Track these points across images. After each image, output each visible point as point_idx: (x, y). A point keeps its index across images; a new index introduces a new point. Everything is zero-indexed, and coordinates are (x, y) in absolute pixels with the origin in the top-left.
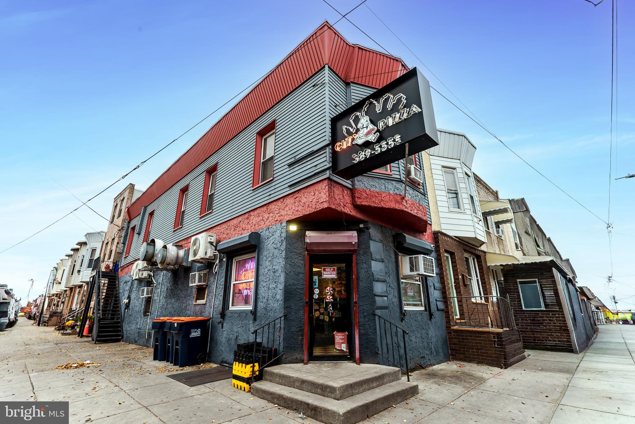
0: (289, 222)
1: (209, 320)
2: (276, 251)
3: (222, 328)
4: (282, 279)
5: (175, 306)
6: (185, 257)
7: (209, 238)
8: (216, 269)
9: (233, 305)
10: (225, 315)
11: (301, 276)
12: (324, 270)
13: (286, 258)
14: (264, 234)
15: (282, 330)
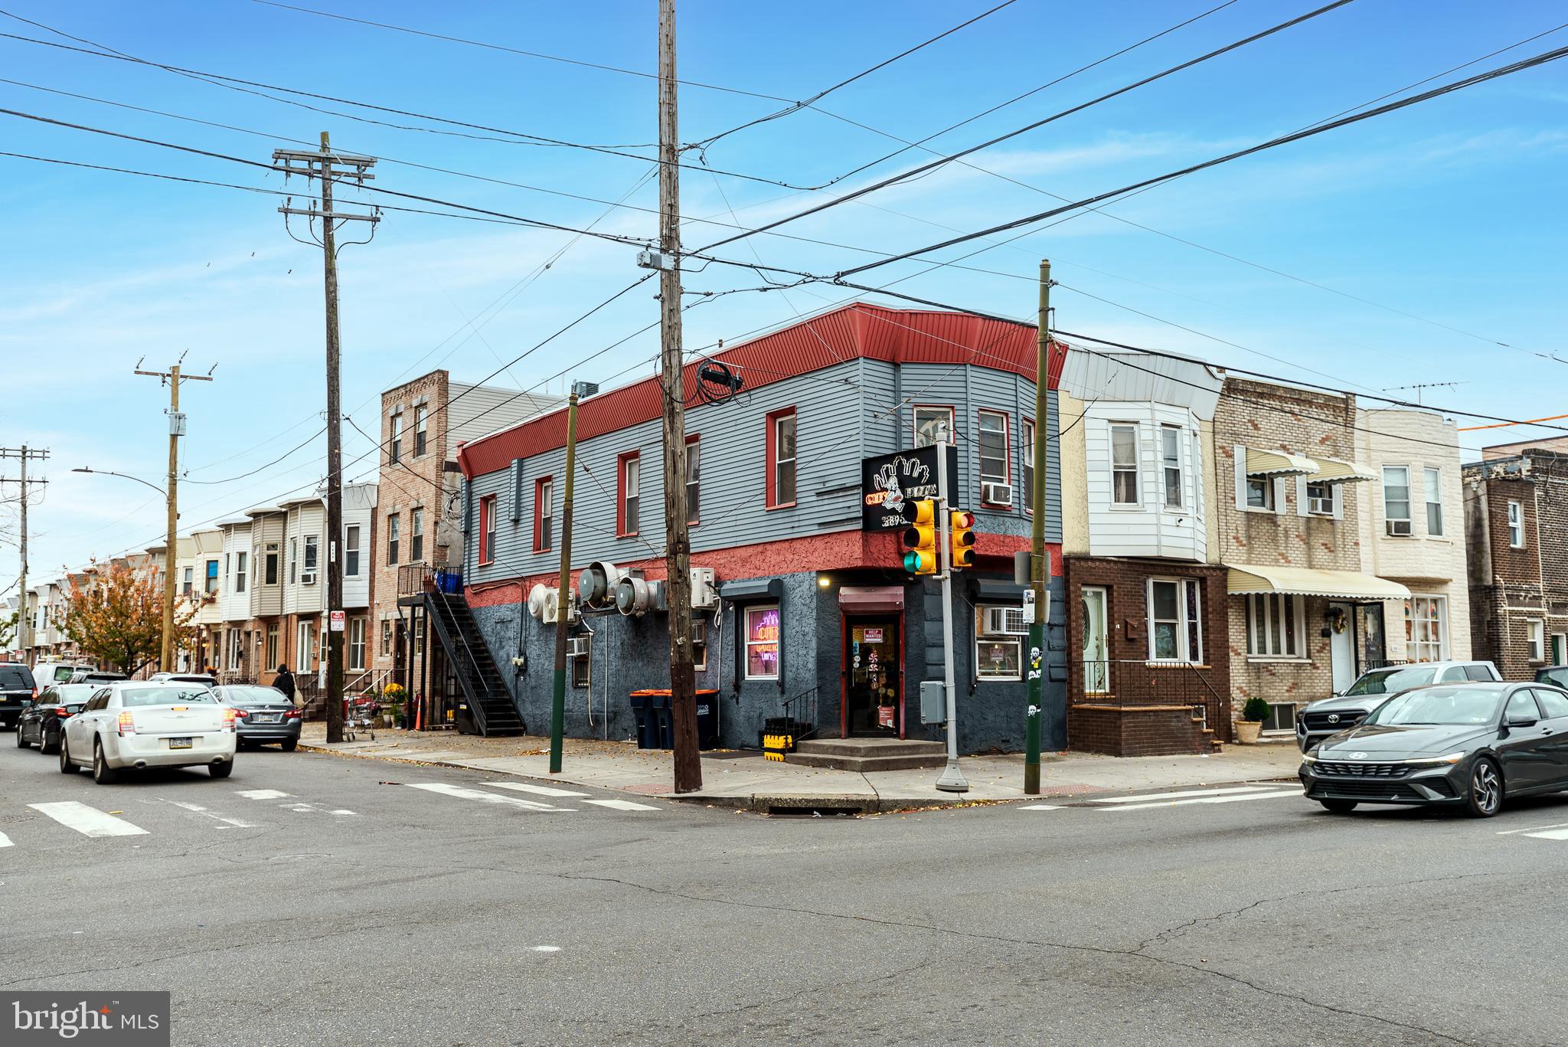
0: (821, 573)
1: (716, 694)
2: (805, 609)
3: (737, 703)
4: (814, 644)
5: (646, 673)
6: (660, 596)
7: (706, 575)
8: (718, 621)
9: (749, 674)
10: (740, 687)
11: (837, 641)
12: (867, 633)
13: (818, 619)
14: (788, 582)
15: (816, 704)
